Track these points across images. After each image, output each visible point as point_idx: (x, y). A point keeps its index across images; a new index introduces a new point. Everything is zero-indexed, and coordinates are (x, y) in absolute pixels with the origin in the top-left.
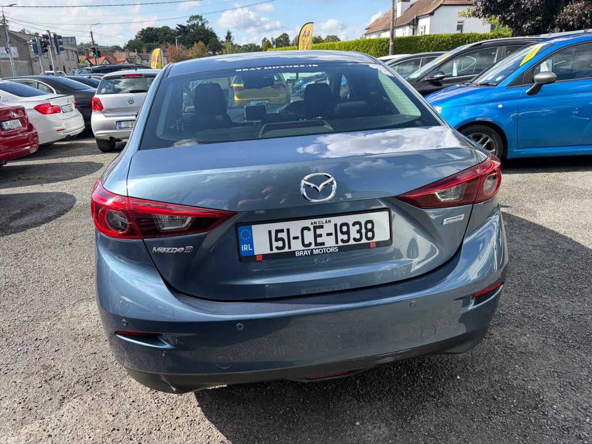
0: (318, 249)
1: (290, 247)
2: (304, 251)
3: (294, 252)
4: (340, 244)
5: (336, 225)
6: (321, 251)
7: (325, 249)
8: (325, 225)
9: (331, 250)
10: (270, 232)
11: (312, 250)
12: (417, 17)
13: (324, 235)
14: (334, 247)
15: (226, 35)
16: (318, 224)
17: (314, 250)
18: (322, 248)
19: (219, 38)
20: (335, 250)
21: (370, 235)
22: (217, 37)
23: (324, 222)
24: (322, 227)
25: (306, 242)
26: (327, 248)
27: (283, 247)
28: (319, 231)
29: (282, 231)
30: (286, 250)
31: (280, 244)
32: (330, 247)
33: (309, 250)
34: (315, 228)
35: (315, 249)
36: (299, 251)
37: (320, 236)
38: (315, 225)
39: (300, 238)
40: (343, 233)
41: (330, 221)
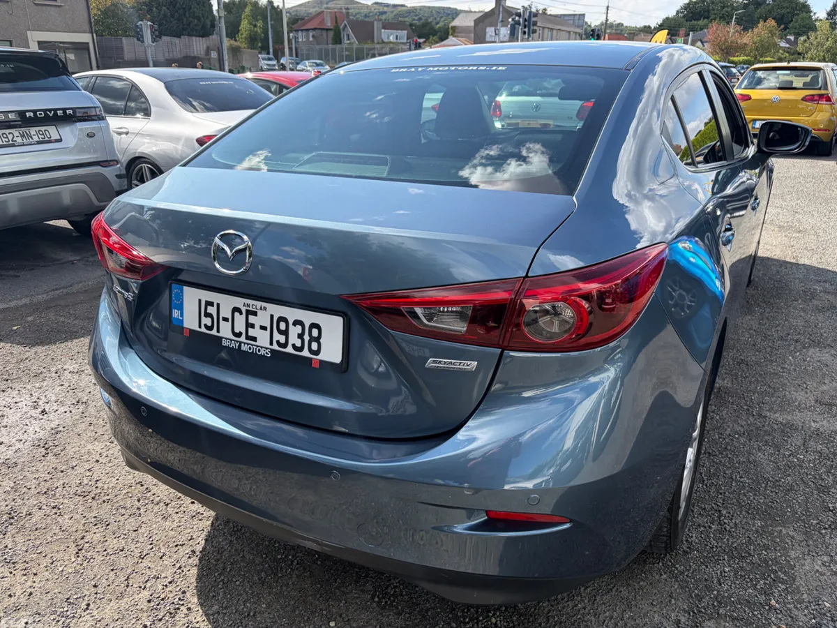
0: (248, 344)
1: (218, 331)
2: (231, 340)
3: (221, 338)
4: (276, 347)
5: (272, 316)
6: (250, 348)
7: (255, 347)
8: (259, 312)
9: (263, 352)
10: (200, 301)
11: (241, 343)
13: (257, 327)
14: (267, 349)
16: (251, 309)
17: (243, 344)
18: (252, 345)
20: (267, 353)
21: (314, 346)
23: (259, 308)
24: (255, 314)
25: (237, 330)
26: (258, 346)
27: (210, 328)
28: (252, 319)
29: (211, 304)
30: (214, 332)
31: (208, 321)
32: (262, 347)
33: (237, 342)
34: (248, 313)
35: (245, 343)
36: (227, 339)
37: (253, 326)
38: (248, 308)
39: (221, 319)
40: (280, 332)
41: (265, 309)
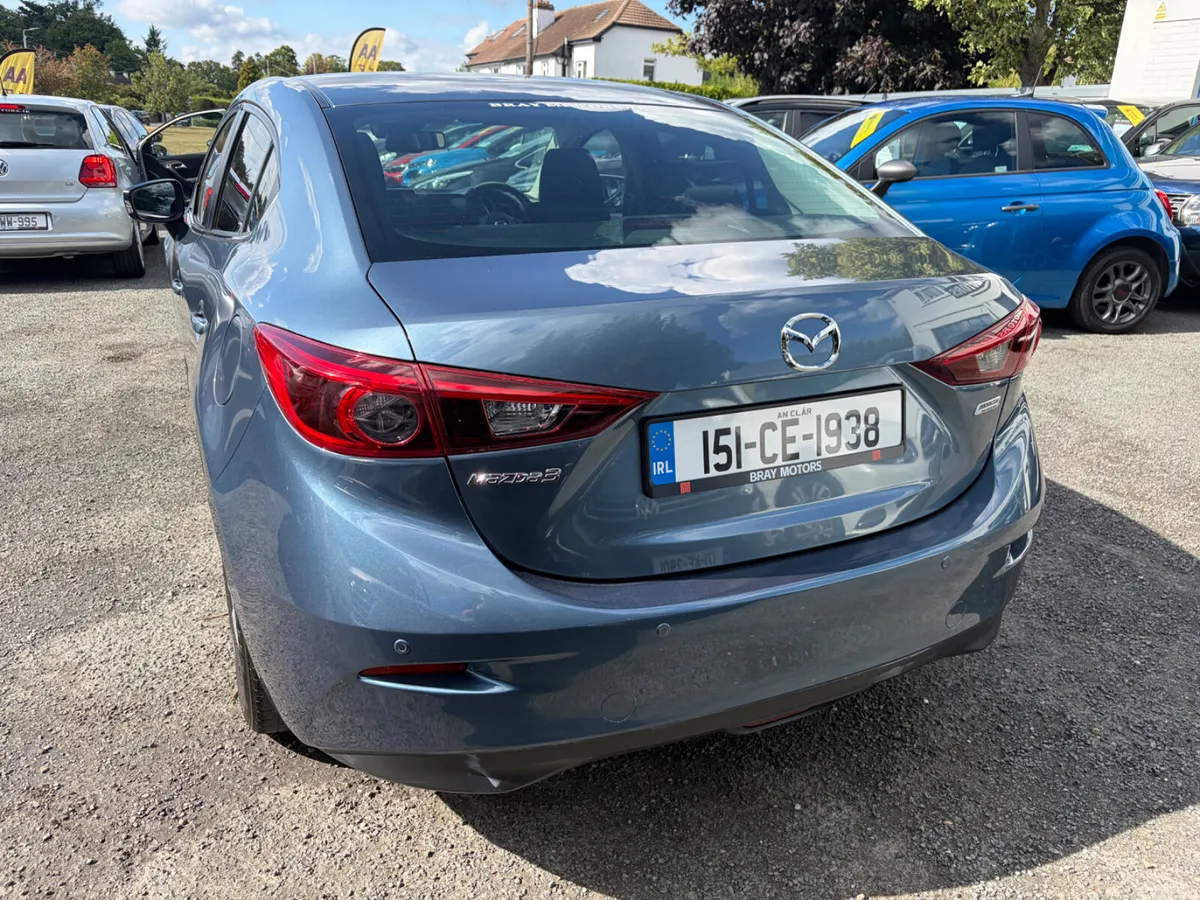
0: (789, 466)
1: (739, 466)
2: (764, 470)
3: (748, 473)
4: (825, 455)
5: (819, 418)
6: (793, 470)
7: (799, 466)
8: (801, 419)
9: (811, 468)
10: (705, 434)
11: (778, 468)
12: (569, 42)
13: (799, 439)
14: (816, 461)
15: (147, 38)
16: (789, 417)
17: (782, 469)
18: (795, 464)
19: (131, 42)
20: (817, 467)
21: (872, 436)
22: (124, 39)
23: (800, 412)
24: (795, 422)
25: (768, 454)
26: (803, 463)
27: (727, 466)
28: (791, 431)
29: (726, 432)
30: (733, 469)
31: (722, 458)
32: (809, 462)
33: (773, 468)
34: (785, 424)
35: (784, 466)
36: (756, 471)
37: (793, 440)
38: (785, 418)
39: (758, 445)
40: (830, 433)
41: (809, 411)
